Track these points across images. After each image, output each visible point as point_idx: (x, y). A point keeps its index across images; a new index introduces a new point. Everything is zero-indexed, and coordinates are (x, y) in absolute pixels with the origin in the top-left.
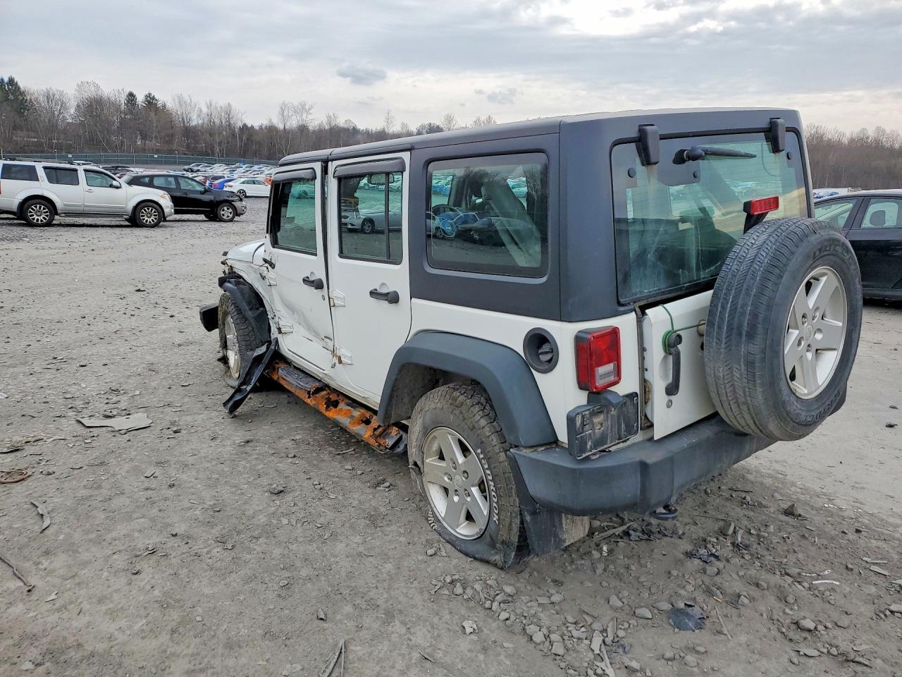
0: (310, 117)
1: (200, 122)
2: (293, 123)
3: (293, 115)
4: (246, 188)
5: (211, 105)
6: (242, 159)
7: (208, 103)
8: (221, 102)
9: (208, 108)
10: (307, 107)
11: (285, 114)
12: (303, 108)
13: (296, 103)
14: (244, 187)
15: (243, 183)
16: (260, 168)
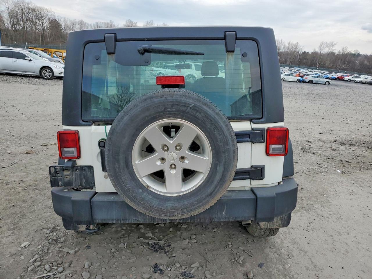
0: (334, 48)
1: (283, 50)
2: (325, 51)
3: (325, 47)
4: (286, 77)
5: (290, 43)
6: (298, 66)
7: (289, 43)
8: (294, 42)
9: (288, 45)
10: (333, 44)
11: (322, 47)
12: (332, 44)
13: (328, 42)
14: (285, 77)
15: (285, 75)
16: (304, 70)
